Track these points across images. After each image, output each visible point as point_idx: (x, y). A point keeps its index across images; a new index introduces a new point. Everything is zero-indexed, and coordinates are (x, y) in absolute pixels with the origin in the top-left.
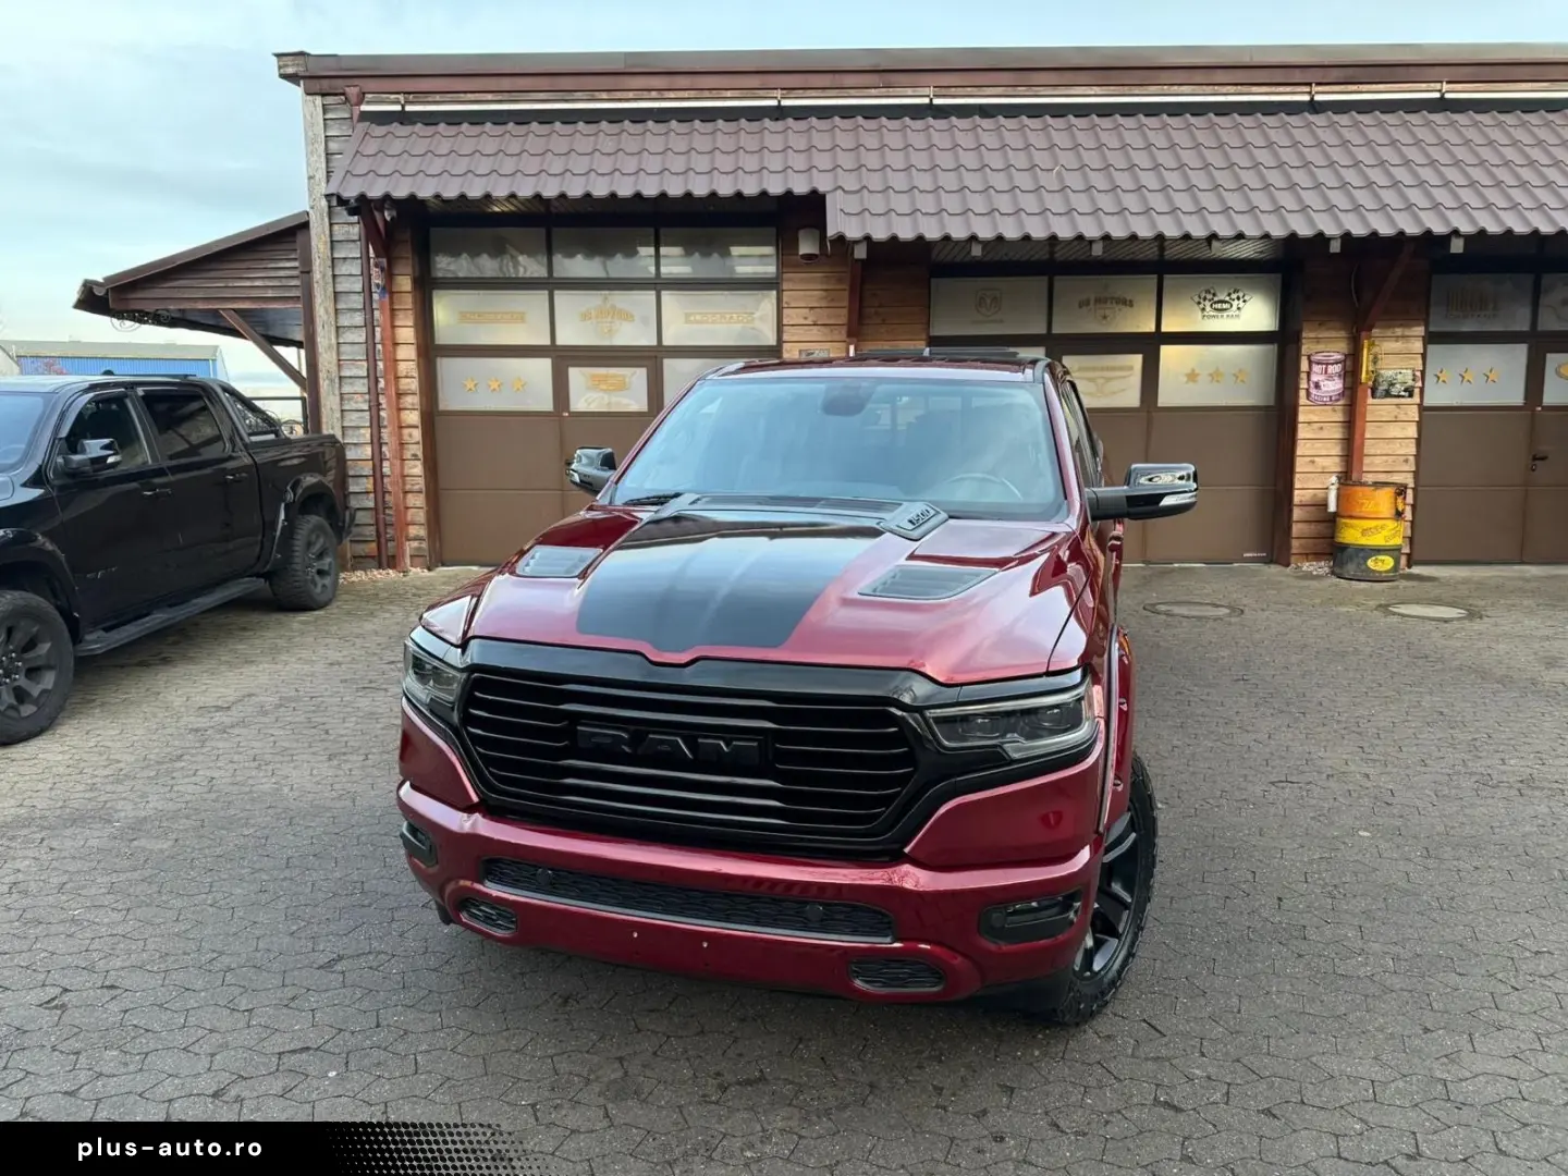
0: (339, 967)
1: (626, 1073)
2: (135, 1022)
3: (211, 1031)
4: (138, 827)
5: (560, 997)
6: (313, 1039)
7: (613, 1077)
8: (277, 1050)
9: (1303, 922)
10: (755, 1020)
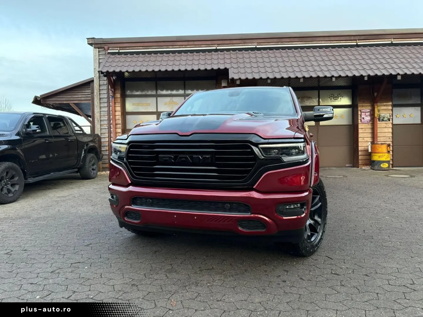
0: (91, 246)
1: (172, 267)
2: (31, 257)
3: (52, 259)
4: (38, 219)
5: (154, 251)
6: (82, 260)
7: (168, 268)
8: (71, 263)
9: (372, 235)
10: (210, 256)
